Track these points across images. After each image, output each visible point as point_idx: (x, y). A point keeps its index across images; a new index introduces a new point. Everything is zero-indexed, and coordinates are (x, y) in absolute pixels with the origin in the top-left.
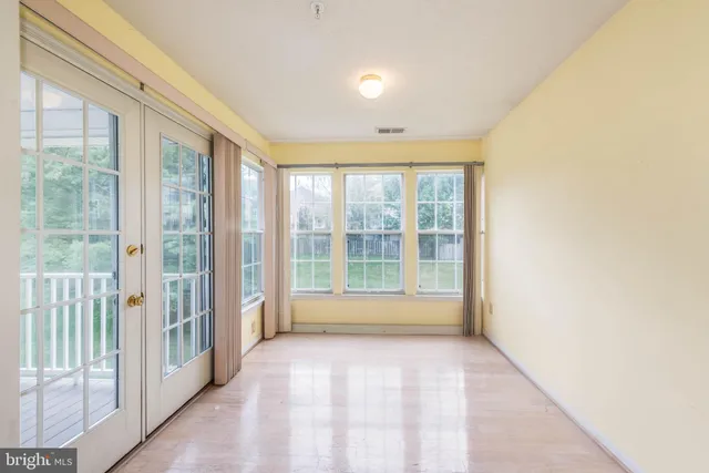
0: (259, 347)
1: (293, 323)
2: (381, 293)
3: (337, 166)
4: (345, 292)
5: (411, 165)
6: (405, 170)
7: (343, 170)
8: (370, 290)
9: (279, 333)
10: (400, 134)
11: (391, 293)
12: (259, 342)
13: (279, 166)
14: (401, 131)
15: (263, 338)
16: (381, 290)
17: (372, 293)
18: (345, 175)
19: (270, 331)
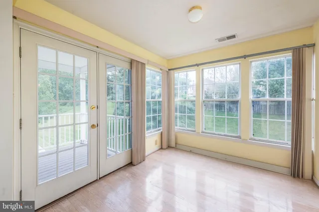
0: (159, 152)
1: (176, 144)
2: (225, 135)
3: (197, 65)
4: (203, 132)
5: (245, 57)
6: (240, 61)
7: (201, 67)
8: (217, 133)
9: (169, 147)
10: (234, 39)
11: (231, 136)
12: (160, 149)
13: (169, 70)
14: (234, 36)
15: (161, 148)
16: (225, 134)
17: (218, 135)
18: (202, 70)
19: (165, 146)
